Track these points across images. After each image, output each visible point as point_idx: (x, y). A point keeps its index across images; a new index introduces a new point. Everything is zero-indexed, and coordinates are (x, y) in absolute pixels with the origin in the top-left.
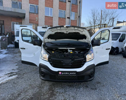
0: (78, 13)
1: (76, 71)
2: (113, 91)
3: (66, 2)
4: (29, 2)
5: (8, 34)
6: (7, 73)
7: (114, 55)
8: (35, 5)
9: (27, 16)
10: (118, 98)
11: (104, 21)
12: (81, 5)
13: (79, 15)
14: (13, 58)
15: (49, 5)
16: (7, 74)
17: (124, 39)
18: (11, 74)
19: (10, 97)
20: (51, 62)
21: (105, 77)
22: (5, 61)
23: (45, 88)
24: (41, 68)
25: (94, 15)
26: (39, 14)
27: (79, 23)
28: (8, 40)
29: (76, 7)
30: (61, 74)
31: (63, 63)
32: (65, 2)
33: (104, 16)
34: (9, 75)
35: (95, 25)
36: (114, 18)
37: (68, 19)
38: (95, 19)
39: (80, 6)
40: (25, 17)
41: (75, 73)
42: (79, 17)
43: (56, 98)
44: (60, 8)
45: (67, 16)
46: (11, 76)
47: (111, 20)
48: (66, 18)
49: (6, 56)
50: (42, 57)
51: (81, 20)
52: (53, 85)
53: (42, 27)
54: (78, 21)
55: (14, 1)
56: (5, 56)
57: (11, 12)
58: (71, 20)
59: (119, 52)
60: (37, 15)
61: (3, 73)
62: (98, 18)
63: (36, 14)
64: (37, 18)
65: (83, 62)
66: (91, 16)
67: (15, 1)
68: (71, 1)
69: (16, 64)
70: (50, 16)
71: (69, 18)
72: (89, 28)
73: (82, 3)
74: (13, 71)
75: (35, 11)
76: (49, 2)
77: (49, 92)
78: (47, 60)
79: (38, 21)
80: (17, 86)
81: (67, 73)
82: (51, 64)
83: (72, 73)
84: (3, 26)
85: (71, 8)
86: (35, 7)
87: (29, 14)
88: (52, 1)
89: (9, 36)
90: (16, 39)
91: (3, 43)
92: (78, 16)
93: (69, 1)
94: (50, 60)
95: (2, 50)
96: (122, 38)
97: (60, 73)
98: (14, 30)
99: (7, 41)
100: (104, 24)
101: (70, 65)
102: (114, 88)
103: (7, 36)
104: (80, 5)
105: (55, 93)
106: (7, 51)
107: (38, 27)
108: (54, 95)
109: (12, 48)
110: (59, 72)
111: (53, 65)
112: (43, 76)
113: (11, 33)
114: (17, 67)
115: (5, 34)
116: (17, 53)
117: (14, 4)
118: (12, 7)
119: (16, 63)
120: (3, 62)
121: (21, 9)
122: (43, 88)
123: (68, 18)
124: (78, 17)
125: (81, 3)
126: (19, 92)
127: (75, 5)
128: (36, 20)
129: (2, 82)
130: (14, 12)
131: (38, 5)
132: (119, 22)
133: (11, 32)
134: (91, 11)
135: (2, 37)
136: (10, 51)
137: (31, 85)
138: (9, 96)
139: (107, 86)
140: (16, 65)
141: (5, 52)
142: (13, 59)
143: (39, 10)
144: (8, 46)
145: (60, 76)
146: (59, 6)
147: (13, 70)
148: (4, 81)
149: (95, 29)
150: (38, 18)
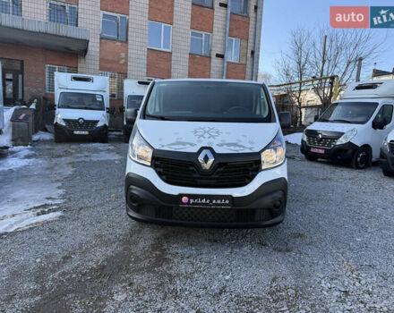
0: (251, 40)
1: (231, 196)
2: (338, 257)
3: (212, 8)
4: (99, 5)
5: (35, 100)
6: (31, 206)
7: (358, 168)
8: (118, 15)
9: (94, 48)
10: (349, 273)
11: (330, 68)
12: (259, 17)
13: (254, 47)
14: (48, 169)
15: (160, 16)
16: (30, 209)
17: (390, 122)
18: (44, 209)
19: (41, 262)
20: (161, 170)
21: (320, 223)
22: (26, 176)
23: (141, 245)
24: (132, 187)
25: (300, 48)
26: (129, 42)
27: (252, 72)
28: (35, 119)
29: (244, 23)
30: (189, 203)
31: (194, 172)
32: (210, 6)
33: (330, 53)
34: (39, 211)
35: (303, 80)
36: (361, 59)
37: (220, 60)
38: (303, 60)
39: (256, 21)
40: (86, 51)
41: (227, 202)
42: (253, 53)
43: (171, 268)
44: (194, 27)
45: (217, 50)
46: (43, 213)
47: (352, 65)
48: (213, 56)
49: (27, 164)
50: (134, 155)
51: (258, 62)
52: (166, 238)
53: (140, 83)
54: (249, 66)
55: (55, 3)
56: (25, 162)
57: (46, 33)
58: (228, 63)
59: (374, 159)
60: (124, 44)
61: (20, 206)
62: (311, 59)
63: (121, 42)
64: (123, 55)
65: (252, 171)
66: (291, 53)
67: (59, 3)
68: (229, 5)
69: (60, 184)
70: (162, 49)
71: (221, 56)
72: (282, 87)
73: (262, 12)
74: (50, 202)
75: (118, 34)
76: (161, 7)
77: (152, 254)
78: (149, 164)
79: (127, 65)
80: (62, 238)
81: (204, 201)
82: (160, 174)
83: (219, 202)
84: (20, 76)
85: (228, 25)
86: (117, 20)
87: (101, 43)
88: (169, 3)
89: (36, 106)
90: (59, 116)
91: (19, 127)
92: (249, 52)
93: (221, 5)
94: (158, 163)
95: (15, 148)
96: (382, 116)
97: (185, 199)
98: (53, 91)
99: (31, 120)
100: (330, 75)
101: (214, 179)
102: (341, 250)
103: (33, 106)
104: (256, 18)
105: (169, 256)
106: (32, 150)
107: (127, 83)
108: (167, 261)
109: (45, 142)
110: (181, 195)
111: (164, 177)
112: (137, 210)
113: (44, 98)
114: (61, 192)
115: (26, 100)
116: (60, 156)
117: (56, 12)
118: (50, 20)
119: (58, 181)
120: (18, 178)
121: (77, 25)
122: (136, 243)
123: (218, 56)
124: (249, 55)
125: (258, 10)
126: (66, 253)
127: (240, 18)
128: (122, 62)
129: (16, 227)
130: (56, 35)
131: (128, 15)
132: (377, 73)
133: (43, 95)
134: (291, 37)
135: (16, 110)
136: (39, 150)
137: (100, 236)
138: (38, 260)
139: (324, 244)
140: (59, 188)
141: (26, 154)
142: (48, 172)
143: (130, 29)
144: (35, 137)
145: (184, 208)
146: (192, 18)
147: (48, 198)
148: (23, 225)
149: (300, 91)
150: (127, 55)
